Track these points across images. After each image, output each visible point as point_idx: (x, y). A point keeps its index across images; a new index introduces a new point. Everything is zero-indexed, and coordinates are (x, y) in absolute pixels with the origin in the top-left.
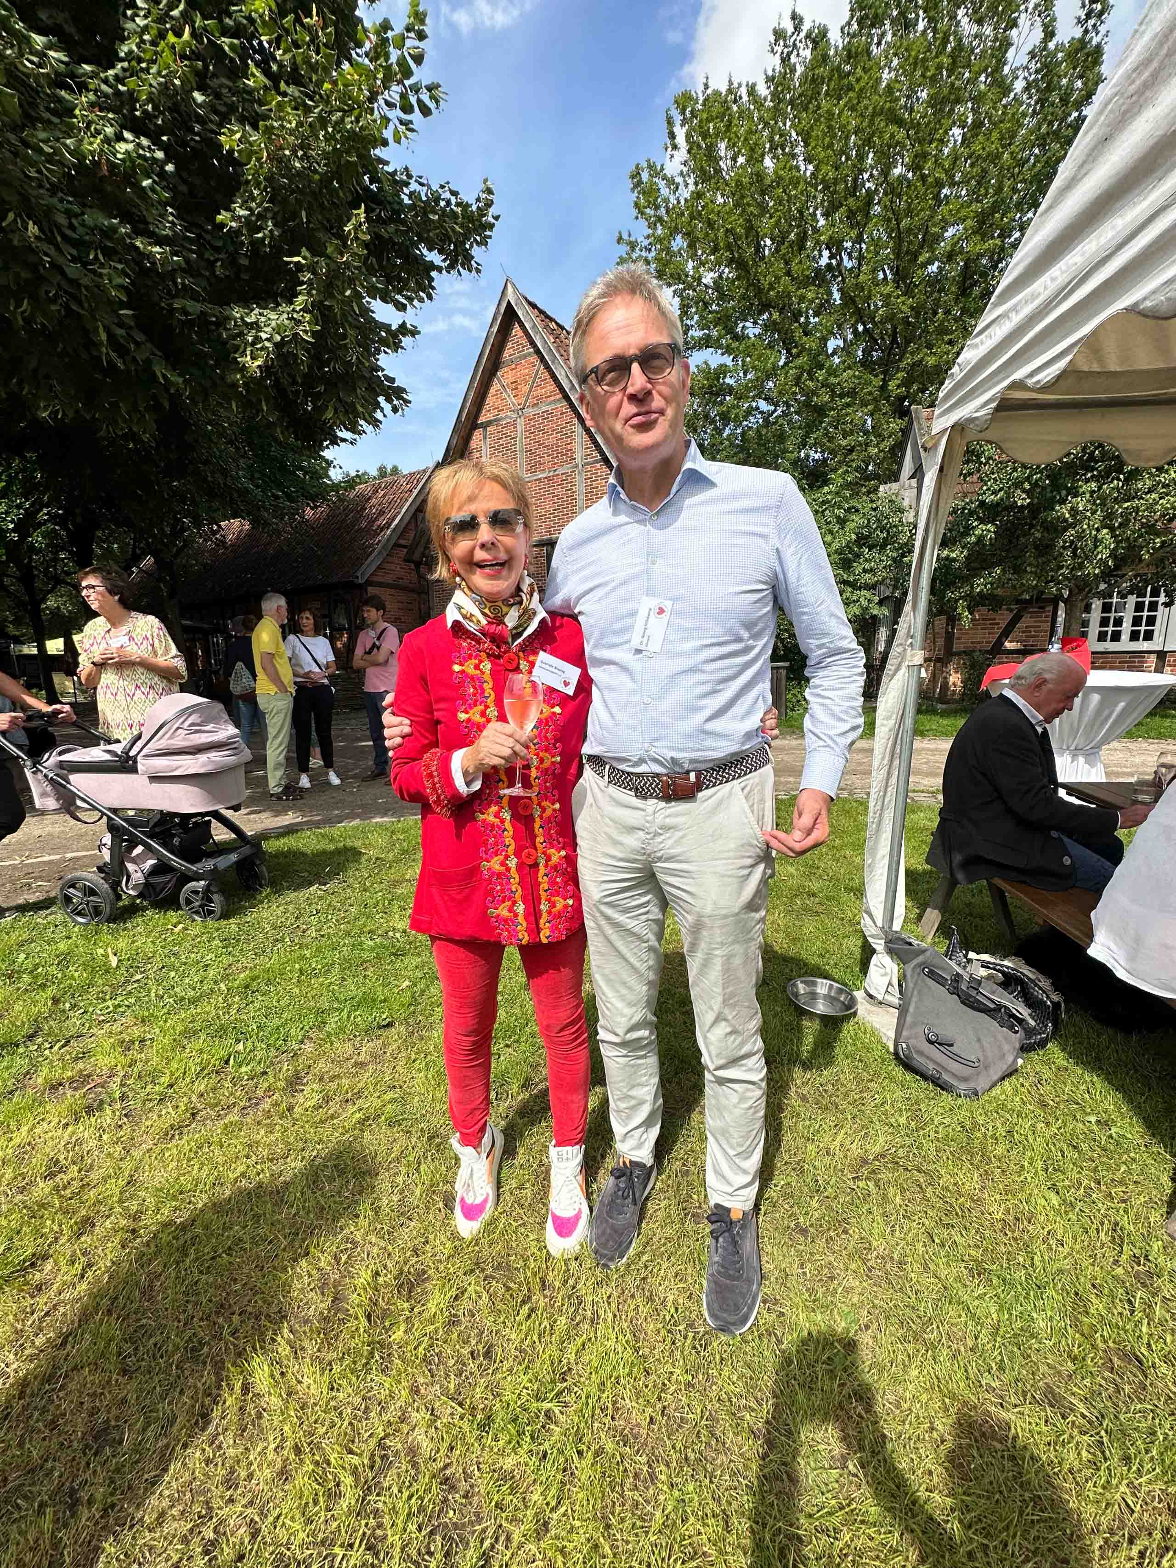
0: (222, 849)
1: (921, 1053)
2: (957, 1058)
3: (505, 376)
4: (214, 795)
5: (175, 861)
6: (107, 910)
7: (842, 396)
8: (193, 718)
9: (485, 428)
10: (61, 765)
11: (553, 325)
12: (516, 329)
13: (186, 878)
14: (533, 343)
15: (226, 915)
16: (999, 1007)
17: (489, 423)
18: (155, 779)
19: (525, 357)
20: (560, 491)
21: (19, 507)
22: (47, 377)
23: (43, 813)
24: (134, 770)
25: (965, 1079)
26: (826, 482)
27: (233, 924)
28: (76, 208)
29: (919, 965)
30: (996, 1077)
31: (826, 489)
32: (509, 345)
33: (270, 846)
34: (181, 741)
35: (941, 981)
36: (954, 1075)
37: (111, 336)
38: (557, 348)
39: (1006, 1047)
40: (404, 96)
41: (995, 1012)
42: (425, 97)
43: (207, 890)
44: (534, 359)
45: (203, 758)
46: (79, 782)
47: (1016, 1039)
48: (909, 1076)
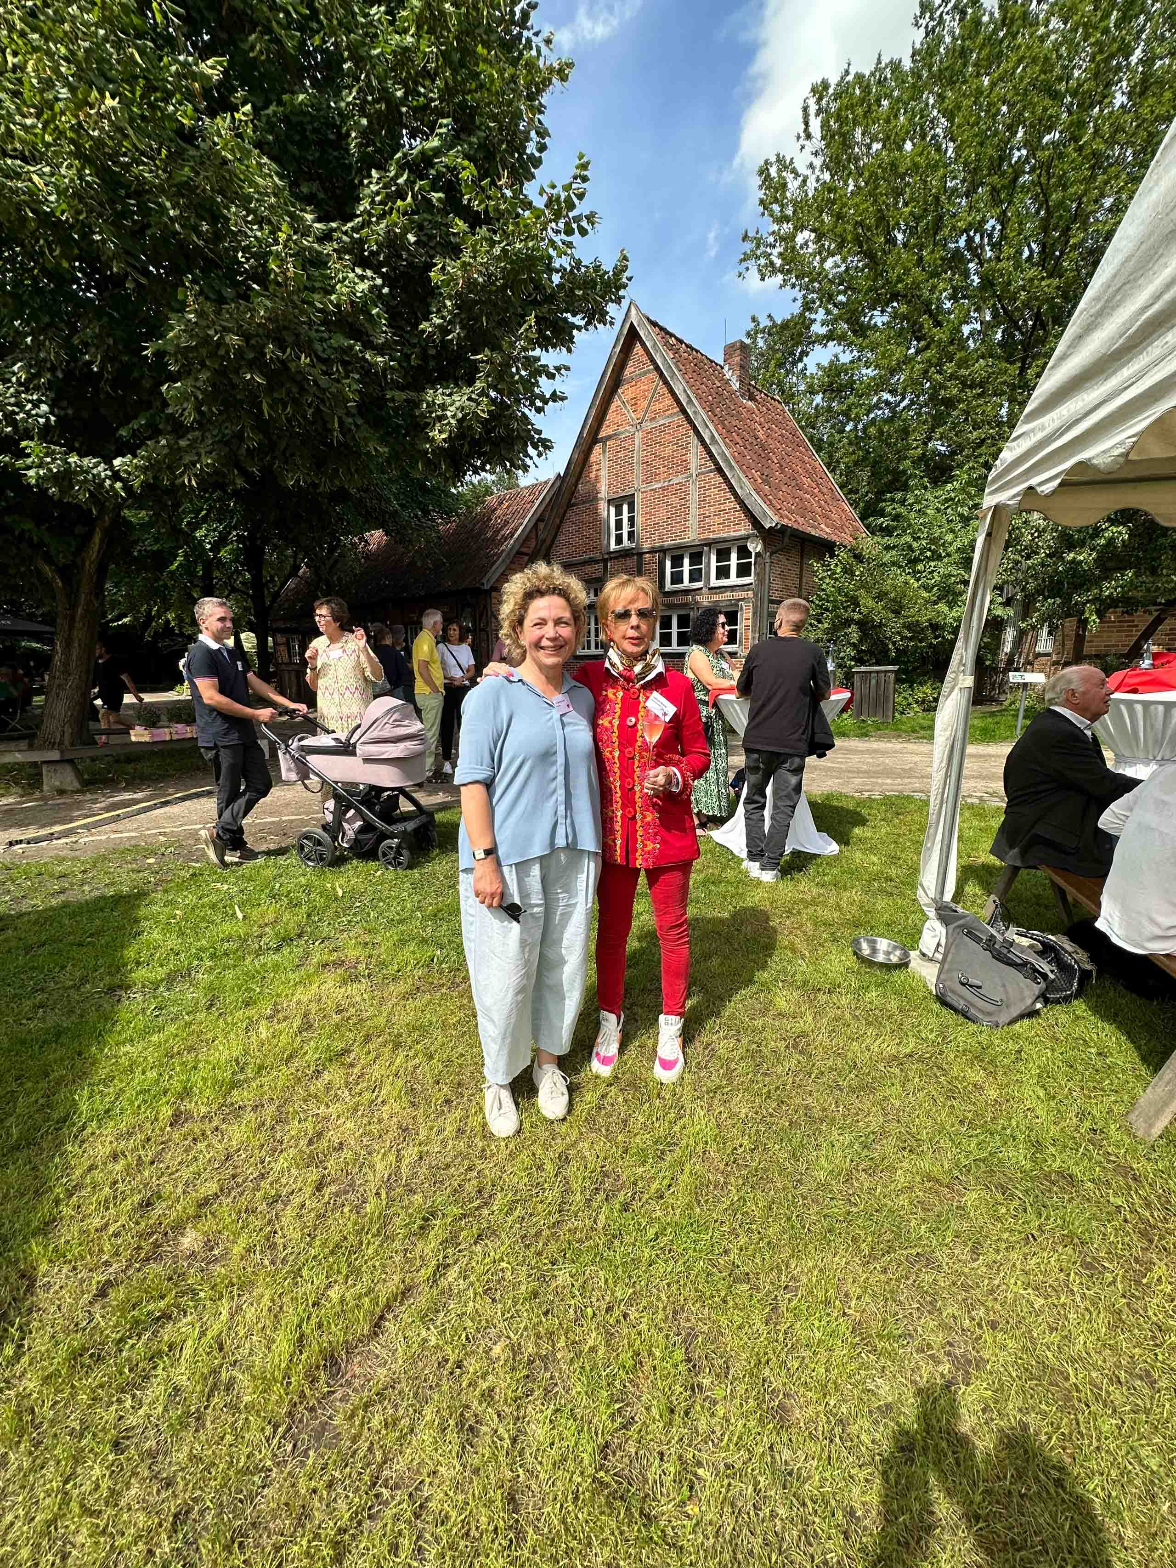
0: (406, 817)
1: (953, 991)
2: (983, 997)
3: (625, 392)
4: (408, 775)
5: (378, 823)
6: (328, 856)
7: (971, 387)
8: (396, 716)
9: (605, 443)
10: (302, 748)
11: (672, 341)
12: (638, 348)
13: (384, 836)
14: (653, 361)
15: (410, 867)
16: (1025, 964)
17: (609, 438)
18: (367, 761)
19: (645, 373)
20: (674, 500)
21: (215, 530)
22: (293, 455)
23: (287, 783)
24: (353, 754)
25: (989, 1014)
26: (950, 479)
27: (416, 873)
28: (325, 335)
29: (959, 927)
30: (1015, 1014)
31: (949, 487)
32: (631, 363)
33: (439, 817)
34: (387, 733)
35: (978, 940)
36: (980, 1010)
37: (341, 423)
38: (676, 364)
39: (1027, 993)
40: (567, 224)
41: (1022, 966)
42: (584, 223)
43: (399, 846)
44: (654, 375)
45: (402, 746)
46: (314, 761)
47: (1037, 988)
48: (945, 1011)
